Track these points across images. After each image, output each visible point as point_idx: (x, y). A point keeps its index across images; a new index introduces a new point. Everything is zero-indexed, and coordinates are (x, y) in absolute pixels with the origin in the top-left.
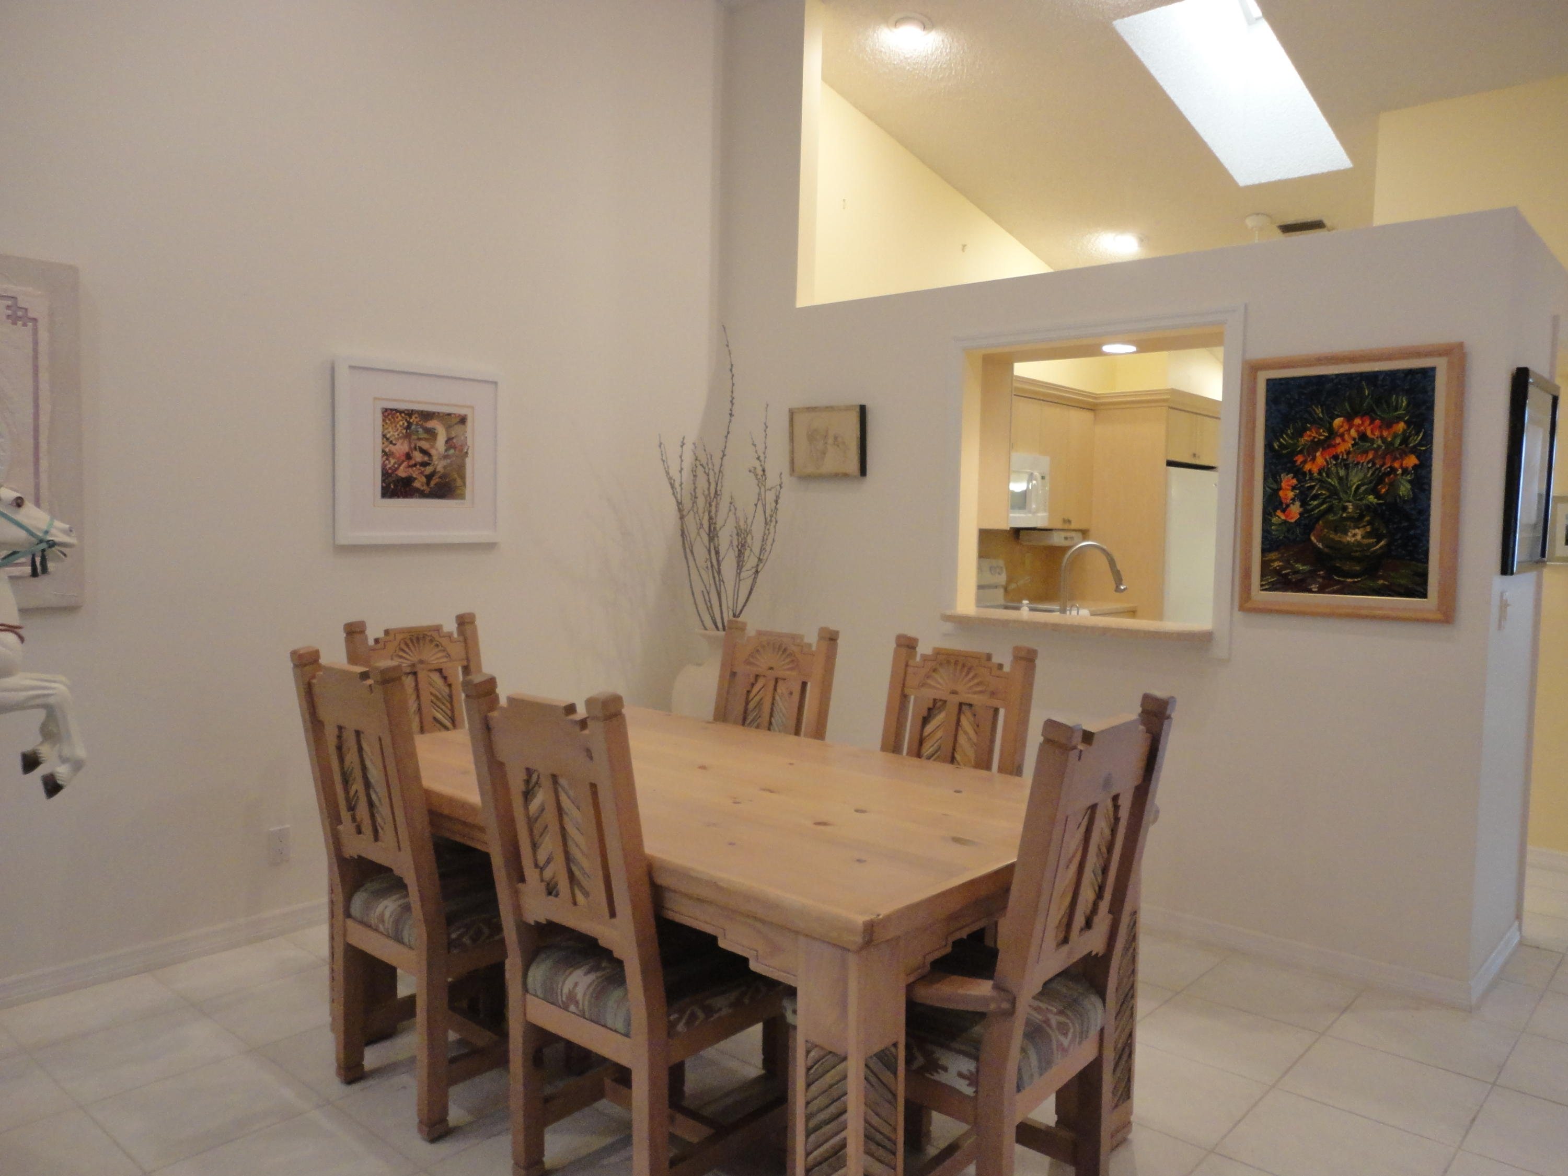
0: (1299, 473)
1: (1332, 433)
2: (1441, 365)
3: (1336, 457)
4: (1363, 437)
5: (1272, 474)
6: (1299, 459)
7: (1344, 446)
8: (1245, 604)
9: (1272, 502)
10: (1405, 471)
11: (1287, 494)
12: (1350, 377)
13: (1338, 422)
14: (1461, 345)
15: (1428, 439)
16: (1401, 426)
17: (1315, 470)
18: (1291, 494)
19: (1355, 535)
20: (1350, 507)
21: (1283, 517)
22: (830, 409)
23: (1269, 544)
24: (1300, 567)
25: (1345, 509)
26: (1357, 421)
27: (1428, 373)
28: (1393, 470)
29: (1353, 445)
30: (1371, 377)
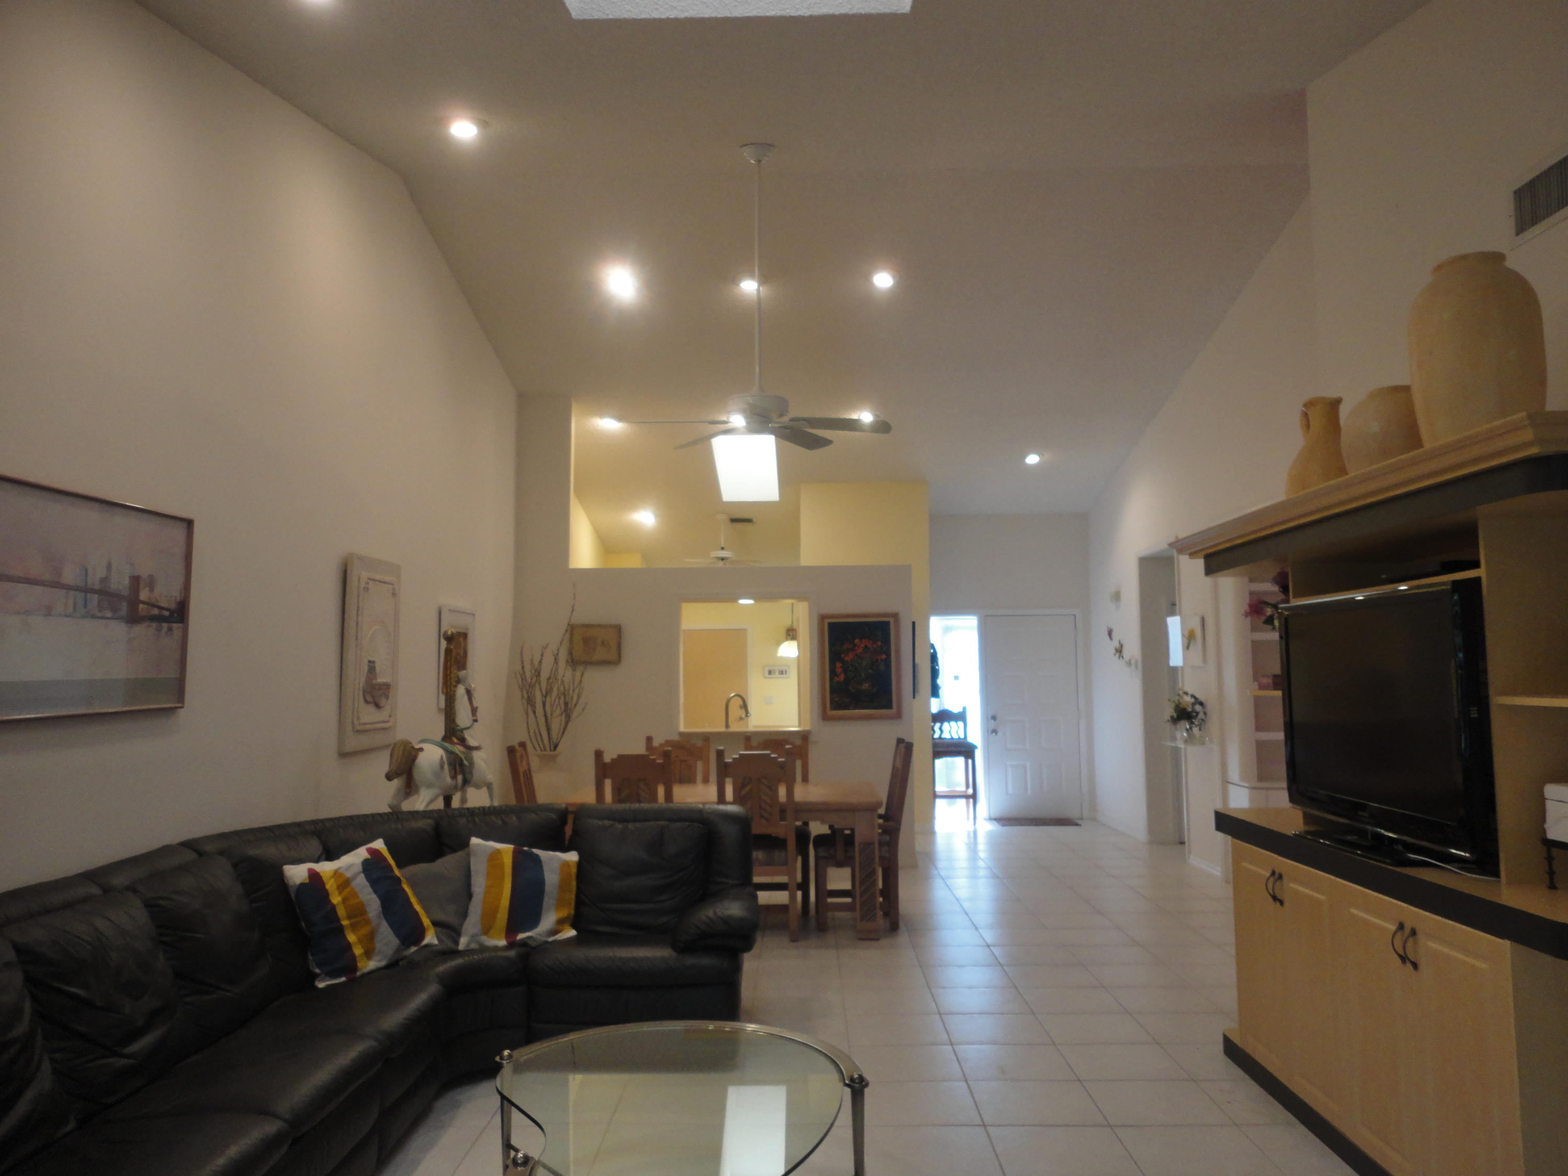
0: (842, 661)
1: (855, 645)
2: (891, 620)
3: (857, 655)
4: (866, 646)
5: (832, 662)
6: (843, 656)
7: (860, 650)
8: (825, 717)
9: (833, 673)
10: (881, 660)
11: (839, 670)
12: (860, 623)
13: (857, 641)
14: (897, 613)
15: (889, 647)
16: (879, 643)
17: (849, 660)
18: (840, 670)
19: (866, 686)
20: (863, 675)
21: (838, 679)
22: (600, 626)
23: (833, 691)
24: (845, 700)
25: (861, 675)
26: (864, 640)
27: (888, 623)
28: (877, 659)
29: (863, 650)
30: (868, 624)
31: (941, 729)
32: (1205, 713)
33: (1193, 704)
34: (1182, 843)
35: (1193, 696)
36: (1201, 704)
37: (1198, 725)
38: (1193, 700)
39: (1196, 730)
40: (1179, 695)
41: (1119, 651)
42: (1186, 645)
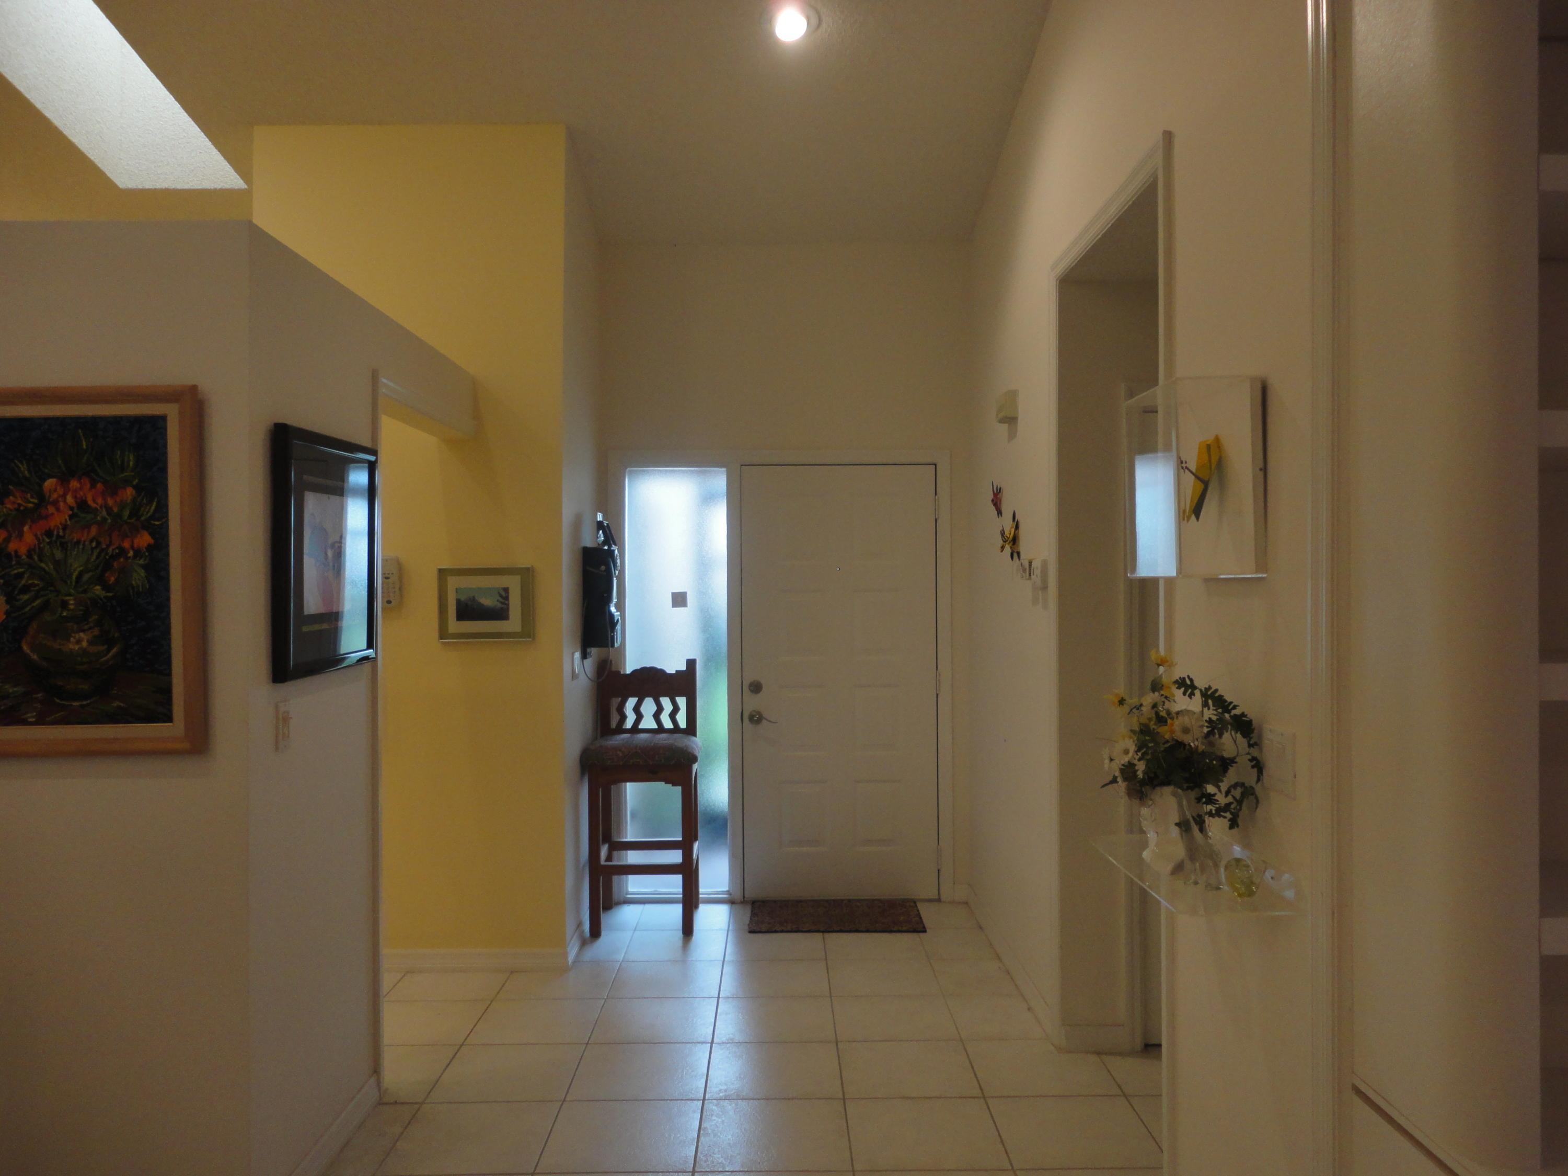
1: (42, 499)
2: (171, 412)
3: (49, 533)
4: (82, 505)
7: (58, 518)
10: (138, 553)
12: (62, 422)
13: (49, 483)
14: (196, 389)
15: (162, 511)
16: (129, 492)
17: (23, 551)
19: (80, 642)
20: (72, 603)
25: (64, 605)
26: (74, 484)
27: (157, 424)
28: (122, 552)
29: (71, 517)
30: (90, 424)
31: (637, 709)
32: (1258, 766)
33: (1215, 728)
34: (1151, 1048)
35: (1211, 697)
36: (1244, 726)
37: (1227, 807)
38: (1210, 713)
39: (1217, 827)
40: (1156, 686)
41: (1013, 541)
42: (1188, 505)
